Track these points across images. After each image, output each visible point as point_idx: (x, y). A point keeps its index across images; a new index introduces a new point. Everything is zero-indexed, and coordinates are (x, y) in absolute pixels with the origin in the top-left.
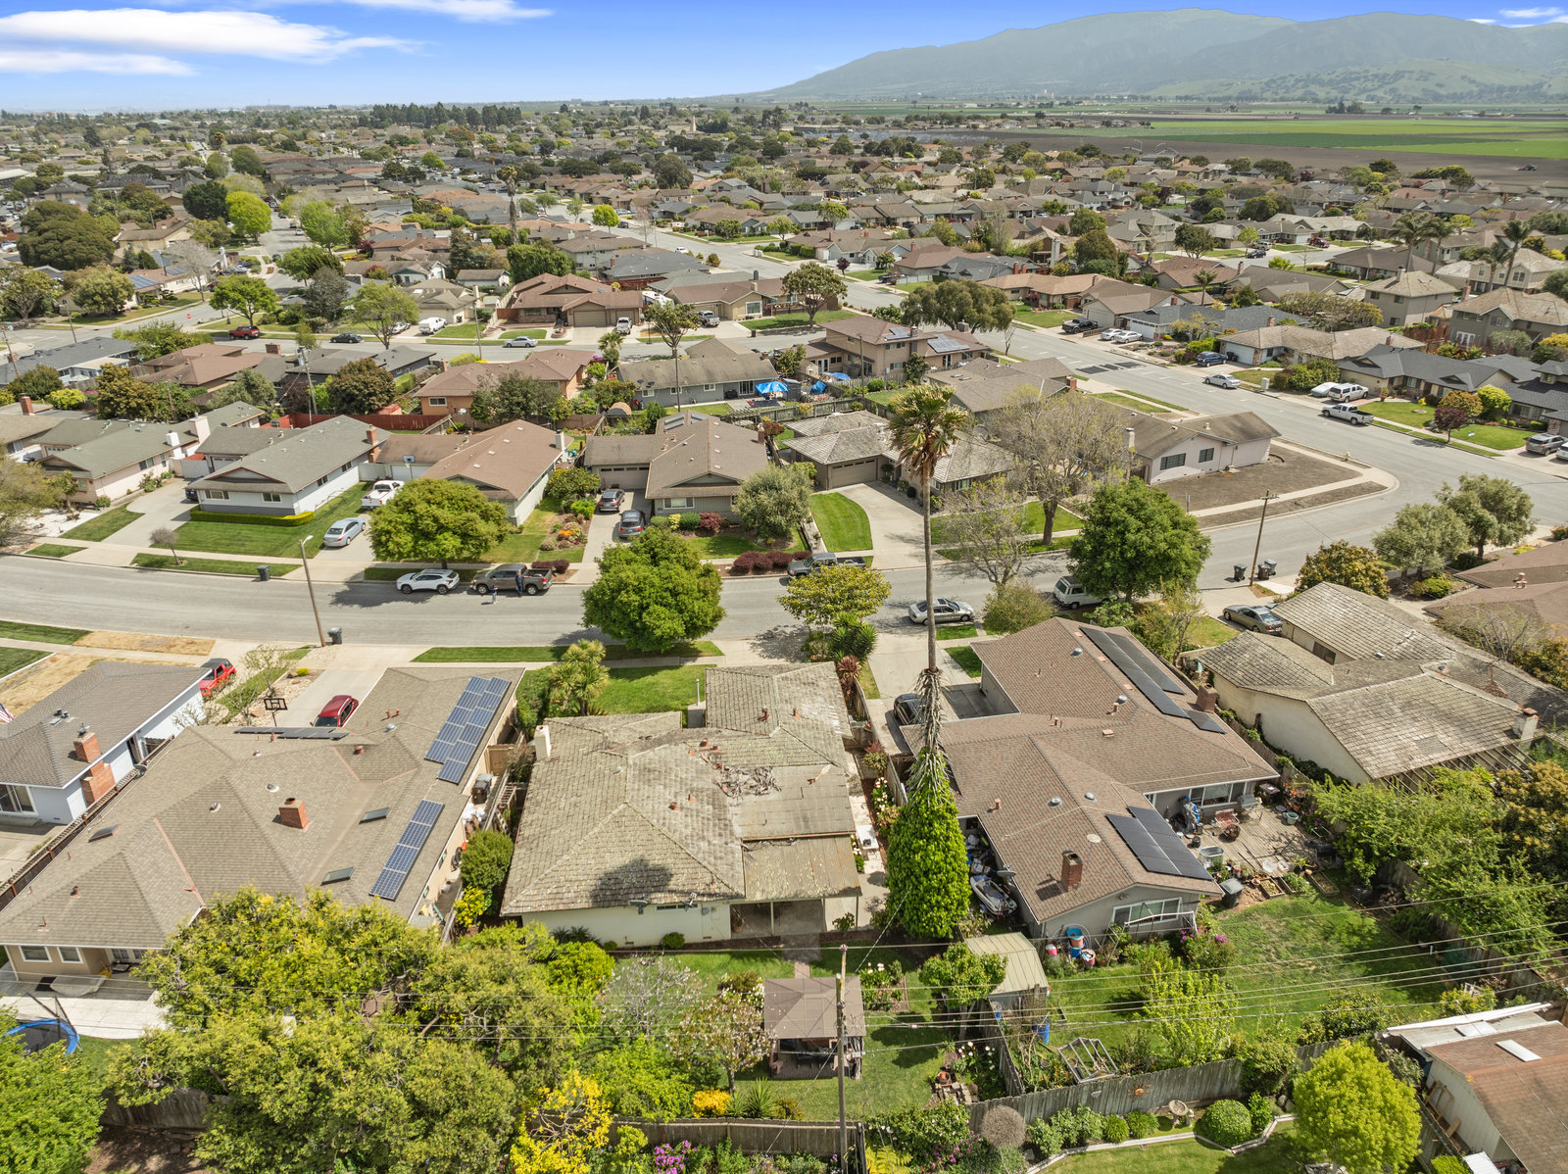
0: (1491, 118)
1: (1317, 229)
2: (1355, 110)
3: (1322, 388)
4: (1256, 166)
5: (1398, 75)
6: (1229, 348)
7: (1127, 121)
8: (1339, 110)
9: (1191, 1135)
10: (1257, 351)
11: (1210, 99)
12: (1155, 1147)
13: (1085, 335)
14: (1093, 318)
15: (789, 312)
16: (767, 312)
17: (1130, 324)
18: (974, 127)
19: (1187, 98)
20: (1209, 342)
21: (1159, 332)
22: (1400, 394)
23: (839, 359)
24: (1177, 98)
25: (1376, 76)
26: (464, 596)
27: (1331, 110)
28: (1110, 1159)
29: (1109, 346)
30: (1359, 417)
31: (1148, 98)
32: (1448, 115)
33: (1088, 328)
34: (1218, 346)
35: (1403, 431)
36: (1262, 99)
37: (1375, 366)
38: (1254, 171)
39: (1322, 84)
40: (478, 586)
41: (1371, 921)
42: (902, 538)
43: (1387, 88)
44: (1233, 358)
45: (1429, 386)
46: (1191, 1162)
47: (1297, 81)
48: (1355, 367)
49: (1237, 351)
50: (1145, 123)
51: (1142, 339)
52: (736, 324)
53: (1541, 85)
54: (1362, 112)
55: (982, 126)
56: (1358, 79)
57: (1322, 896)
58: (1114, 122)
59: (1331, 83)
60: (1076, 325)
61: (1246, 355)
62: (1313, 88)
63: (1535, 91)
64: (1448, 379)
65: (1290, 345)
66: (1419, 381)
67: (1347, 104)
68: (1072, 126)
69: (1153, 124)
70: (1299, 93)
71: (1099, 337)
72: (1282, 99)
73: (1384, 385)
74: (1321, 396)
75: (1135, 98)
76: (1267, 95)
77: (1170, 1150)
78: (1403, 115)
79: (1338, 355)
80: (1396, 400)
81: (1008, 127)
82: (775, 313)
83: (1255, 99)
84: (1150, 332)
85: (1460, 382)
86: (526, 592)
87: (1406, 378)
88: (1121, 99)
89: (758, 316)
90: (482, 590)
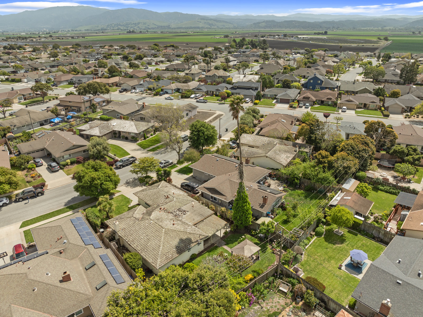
0: (164, 33)
1: (156, 61)
2: (133, 32)
3: (193, 96)
4: (127, 47)
5: (139, 23)
6: (165, 90)
7: (78, 37)
8: (130, 32)
9: (316, 237)
10: (172, 90)
11: (94, 30)
12: (314, 242)
13: (126, 92)
14: (125, 88)
15: (32, 98)
16: (25, 99)
17: (136, 88)
18: (32, 40)
19: (88, 30)
20: (160, 90)
21: (145, 89)
22: (208, 95)
23: (67, 109)
24: (85, 30)
25: (133, 23)
26: (14, 204)
27: (128, 32)
28: (310, 248)
29: (134, 94)
30: (205, 101)
31: (77, 30)
32: (155, 32)
33: (125, 90)
34: (162, 90)
35: (215, 103)
36: (108, 30)
37: (201, 89)
38: (127, 48)
39: (121, 26)
40: (19, 199)
41: (302, 191)
42: (135, 150)
43: (137, 26)
44: (167, 93)
45: (213, 92)
46: (320, 241)
47: (115, 25)
48: (197, 90)
49: (167, 91)
50: (83, 37)
51: (141, 91)
52: (16, 104)
53: (169, 26)
54: (135, 32)
55: (34, 40)
56: (129, 24)
57: (292, 190)
58: (74, 37)
59: (123, 25)
60: (122, 90)
61: (170, 91)
62: (119, 27)
63: (169, 27)
64: (217, 90)
65: (179, 88)
66: (210, 91)
67: (131, 30)
68: (63, 39)
69: (86, 37)
70: (116, 28)
71: (130, 92)
72: (113, 30)
73: (204, 93)
74: (192, 98)
75: (73, 30)
76: (108, 29)
77: (316, 241)
78: (144, 33)
79: (191, 88)
80: (207, 96)
81: (43, 40)
82: (28, 99)
83: (106, 30)
84: (143, 89)
85: (219, 90)
86: (38, 196)
87: (207, 91)
88: (69, 31)
89: (22, 101)
90: (21, 200)
